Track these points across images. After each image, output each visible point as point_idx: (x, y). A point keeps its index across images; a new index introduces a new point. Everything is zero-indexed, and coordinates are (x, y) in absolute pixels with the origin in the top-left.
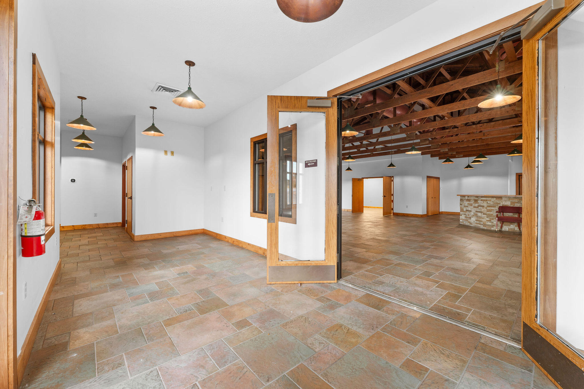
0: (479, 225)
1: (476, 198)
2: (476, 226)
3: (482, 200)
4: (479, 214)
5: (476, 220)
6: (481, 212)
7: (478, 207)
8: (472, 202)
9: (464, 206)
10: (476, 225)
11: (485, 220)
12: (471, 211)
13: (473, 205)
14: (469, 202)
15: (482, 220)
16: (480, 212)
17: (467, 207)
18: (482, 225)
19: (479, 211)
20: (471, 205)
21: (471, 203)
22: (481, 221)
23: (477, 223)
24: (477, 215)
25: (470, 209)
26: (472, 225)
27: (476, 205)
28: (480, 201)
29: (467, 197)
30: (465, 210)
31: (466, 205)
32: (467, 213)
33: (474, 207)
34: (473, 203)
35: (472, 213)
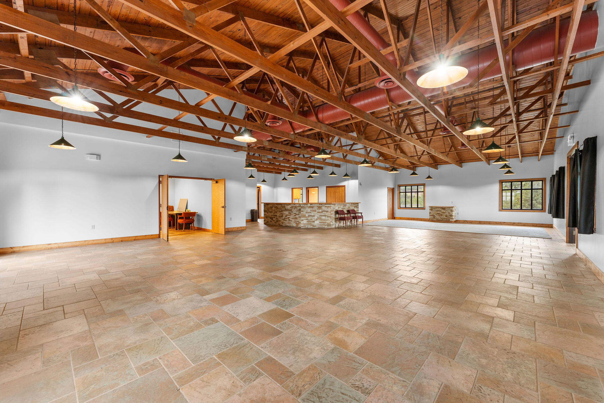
0: (323, 226)
1: (320, 205)
3: (325, 207)
4: (324, 218)
5: (320, 223)
6: (325, 216)
7: (322, 212)
8: (315, 208)
9: (306, 212)
10: (320, 226)
11: (330, 221)
12: (314, 216)
13: (317, 211)
14: (312, 209)
15: (326, 221)
17: (311, 213)
18: (326, 225)
19: (323, 215)
20: (315, 211)
23: (321, 225)
24: (321, 218)
25: (313, 215)
26: (316, 227)
27: (320, 211)
30: (307, 215)
31: (309, 211)
32: (310, 218)
35: (316, 218)
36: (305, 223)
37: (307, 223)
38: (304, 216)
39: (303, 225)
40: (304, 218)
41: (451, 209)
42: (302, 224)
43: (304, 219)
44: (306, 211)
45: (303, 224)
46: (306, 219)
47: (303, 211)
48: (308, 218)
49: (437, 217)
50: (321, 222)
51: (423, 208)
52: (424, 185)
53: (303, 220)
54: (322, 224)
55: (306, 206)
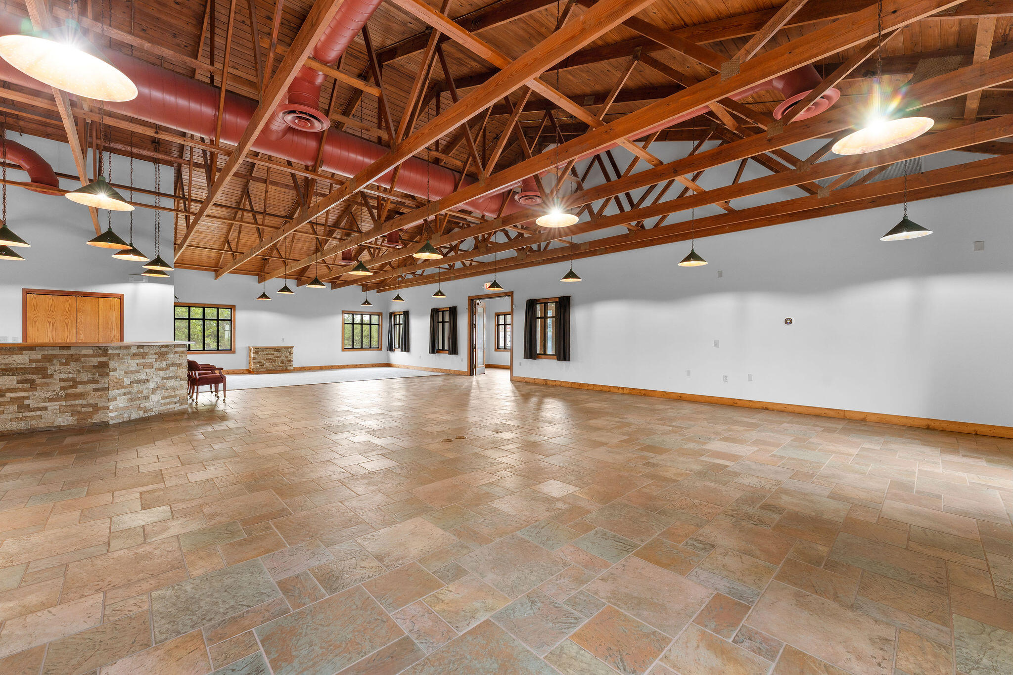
0: (171, 406)
2: (163, 410)
4: (171, 383)
5: (161, 398)
6: (174, 377)
7: (167, 368)
8: (151, 358)
9: (126, 373)
10: (163, 408)
12: (148, 381)
13: (156, 365)
14: (142, 361)
15: (178, 392)
16: (171, 378)
17: (138, 372)
21: (150, 360)
22: (175, 396)
23: (165, 404)
24: (165, 385)
25: (144, 377)
26: (152, 414)
27: (164, 364)
28: (172, 356)
29: (136, 348)
30: (127, 381)
31: (133, 367)
32: (135, 389)
33: (159, 369)
34: (153, 360)
35: (152, 385)
36: (121, 405)
37: (129, 404)
38: (120, 385)
39: (115, 414)
40: (119, 391)
41: (289, 349)
42: (112, 411)
43: (120, 395)
44: (123, 367)
45: (117, 409)
46: (125, 394)
47: (115, 370)
48: (131, 390)
49: (267, 365)
50: (166, 394)
51: (231, 350)
52: (232, 308)
53: (115, 399)
54: (168, 400)
55: (125, 351)
